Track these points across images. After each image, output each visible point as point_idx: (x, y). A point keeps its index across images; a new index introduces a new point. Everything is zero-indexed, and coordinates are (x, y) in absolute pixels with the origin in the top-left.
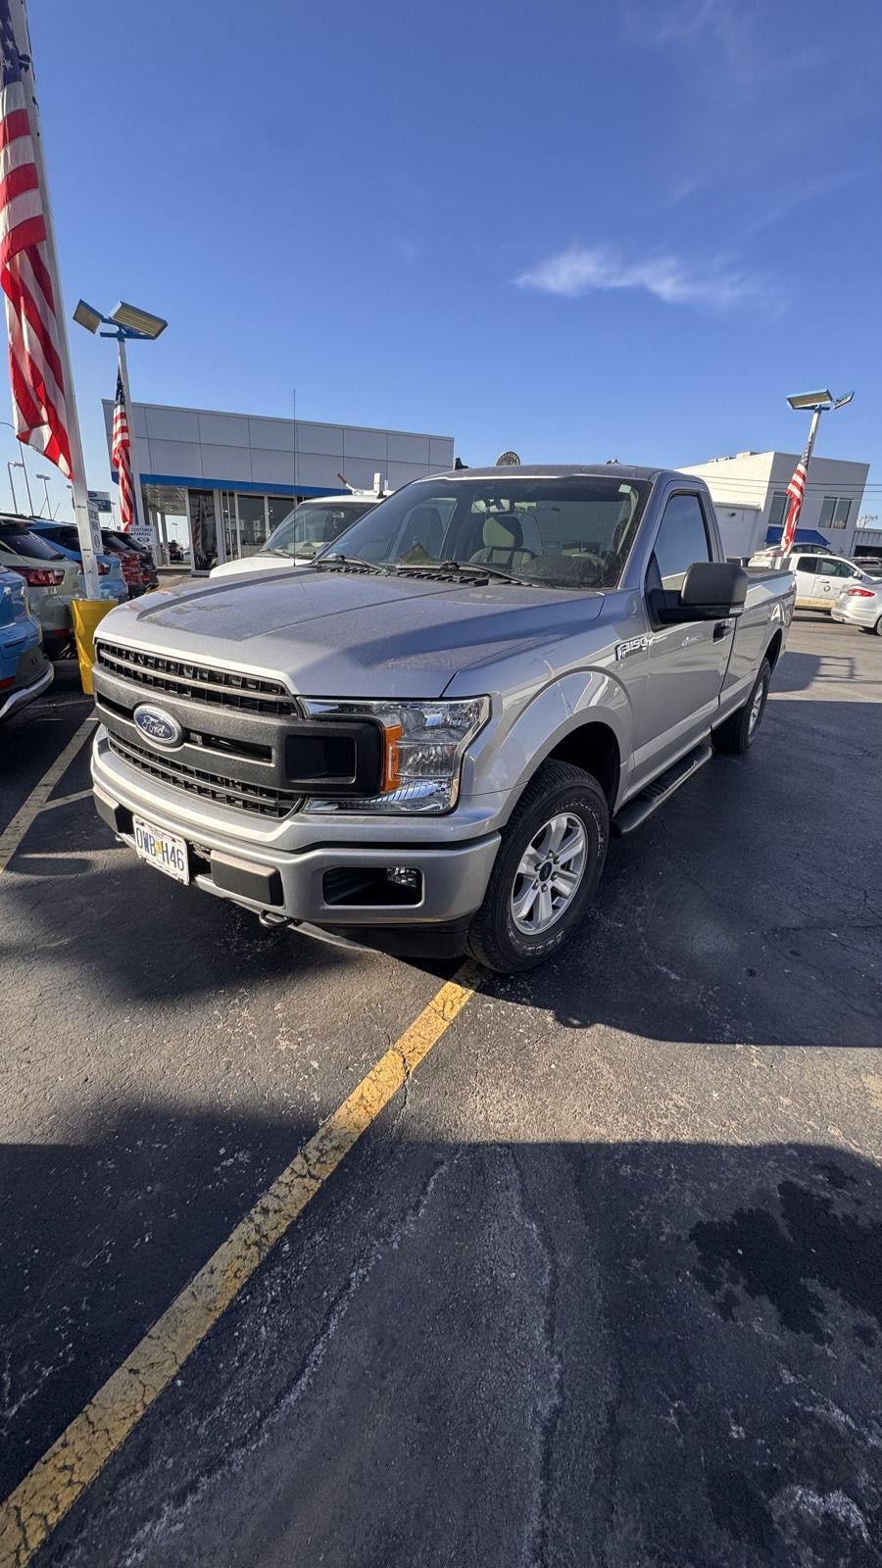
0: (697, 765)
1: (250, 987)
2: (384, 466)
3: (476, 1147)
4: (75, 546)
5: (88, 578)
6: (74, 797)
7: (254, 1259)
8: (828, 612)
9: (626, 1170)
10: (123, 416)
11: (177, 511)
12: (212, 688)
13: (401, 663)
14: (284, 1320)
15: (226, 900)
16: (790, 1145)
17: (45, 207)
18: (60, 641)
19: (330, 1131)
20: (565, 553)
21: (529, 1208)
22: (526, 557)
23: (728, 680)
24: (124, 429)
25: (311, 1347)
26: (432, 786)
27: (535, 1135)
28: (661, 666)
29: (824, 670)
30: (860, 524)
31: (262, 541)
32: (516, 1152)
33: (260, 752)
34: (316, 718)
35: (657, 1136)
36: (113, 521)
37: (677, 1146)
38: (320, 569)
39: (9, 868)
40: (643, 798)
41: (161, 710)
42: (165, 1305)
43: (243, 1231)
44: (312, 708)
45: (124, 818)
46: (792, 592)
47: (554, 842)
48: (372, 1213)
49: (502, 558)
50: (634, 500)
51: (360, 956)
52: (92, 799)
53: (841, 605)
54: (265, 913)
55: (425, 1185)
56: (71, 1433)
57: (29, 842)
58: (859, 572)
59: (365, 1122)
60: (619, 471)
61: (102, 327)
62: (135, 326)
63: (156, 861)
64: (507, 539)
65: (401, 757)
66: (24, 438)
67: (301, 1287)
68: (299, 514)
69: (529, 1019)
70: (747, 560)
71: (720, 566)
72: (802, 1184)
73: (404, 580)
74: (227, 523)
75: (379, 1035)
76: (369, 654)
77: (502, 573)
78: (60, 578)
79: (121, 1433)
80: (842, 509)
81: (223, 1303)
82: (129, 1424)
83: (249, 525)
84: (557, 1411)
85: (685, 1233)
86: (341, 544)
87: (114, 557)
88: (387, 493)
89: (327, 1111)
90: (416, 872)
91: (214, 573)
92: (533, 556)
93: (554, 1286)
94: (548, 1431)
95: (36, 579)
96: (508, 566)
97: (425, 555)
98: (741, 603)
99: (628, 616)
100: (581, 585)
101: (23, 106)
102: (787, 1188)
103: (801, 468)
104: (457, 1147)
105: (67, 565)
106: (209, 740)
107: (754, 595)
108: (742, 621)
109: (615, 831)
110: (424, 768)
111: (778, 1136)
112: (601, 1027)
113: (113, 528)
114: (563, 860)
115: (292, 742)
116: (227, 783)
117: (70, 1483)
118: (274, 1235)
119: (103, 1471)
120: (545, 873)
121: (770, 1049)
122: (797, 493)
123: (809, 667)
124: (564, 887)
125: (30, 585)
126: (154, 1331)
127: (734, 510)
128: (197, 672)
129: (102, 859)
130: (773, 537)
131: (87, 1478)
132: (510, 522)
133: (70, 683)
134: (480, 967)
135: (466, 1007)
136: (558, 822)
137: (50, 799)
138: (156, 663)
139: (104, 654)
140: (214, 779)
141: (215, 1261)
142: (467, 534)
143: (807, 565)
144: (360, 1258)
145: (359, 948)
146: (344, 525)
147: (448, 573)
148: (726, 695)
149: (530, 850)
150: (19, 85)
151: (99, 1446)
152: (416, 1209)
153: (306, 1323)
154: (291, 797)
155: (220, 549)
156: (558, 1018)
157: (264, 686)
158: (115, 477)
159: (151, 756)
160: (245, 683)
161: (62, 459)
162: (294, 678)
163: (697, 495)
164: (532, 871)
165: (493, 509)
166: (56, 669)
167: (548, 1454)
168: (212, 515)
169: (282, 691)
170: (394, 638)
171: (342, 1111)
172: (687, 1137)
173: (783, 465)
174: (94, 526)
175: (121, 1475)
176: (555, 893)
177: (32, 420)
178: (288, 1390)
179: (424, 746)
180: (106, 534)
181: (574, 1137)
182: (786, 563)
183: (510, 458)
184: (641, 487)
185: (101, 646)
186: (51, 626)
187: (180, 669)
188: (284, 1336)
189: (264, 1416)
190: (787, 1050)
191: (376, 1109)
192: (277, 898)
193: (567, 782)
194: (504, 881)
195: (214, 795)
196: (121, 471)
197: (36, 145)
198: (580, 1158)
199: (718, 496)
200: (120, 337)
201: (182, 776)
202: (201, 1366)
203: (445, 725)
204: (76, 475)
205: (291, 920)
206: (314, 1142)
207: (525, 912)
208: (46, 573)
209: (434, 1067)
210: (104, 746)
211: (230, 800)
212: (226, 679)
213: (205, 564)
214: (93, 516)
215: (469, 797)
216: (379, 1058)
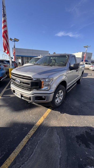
0: (75, 85)
1: (27, 109)
2: (41, 54)
3: (52, 127)
4: (9, 63)
5: (11, 66)
6: (9, 89)
7: (28, 140)
8: (88, 68)
9: (68, 130)
10: (14, 49)
11: (20, 59)
12: (24, 77)
13: (44, 74)
14: (31, 147)
15: (25, 100)
16: (86, 127)
17: (7, 29)
18: (7, 73)
19: (36, 125)
20: (60, 63)
21: (58, 134)
22: (56, 63)
23: (78, 76)
24: (14, 51)
25: (34, 150)
26: (47, 87)
27: (58, 126)
28: (71, 74)
29: (88, 75)
30: (92, 59)
31: (29, 62)
32: (56, 128)
33: (29, 84)
34: (34, 80)
35: (71, 126)
36: (13, 60)
37: (74, 127)
38: (35, 65)
39: (2, 97)
40: (69, 89)
41: (18, 80)
42: (18, 145)
43: (26, 137)
44: (34, 79)
45: (14, 91)
46: (85, 66)
47: (60, 93)
48: (40, 134)
49: (54, 63)
50: (68, 57)
51: (39, 106)
52: (11, 89)
53: (90, 68)
54: (29, 101)
55: (46, 131)
56: (7, 160)
57: (4, 94)
58: (92, 64)
59: (40, 124)
60: (66, 54)
61: (12, 40)
62: (16, 40)
63: (17, 96)
64: (54, 61)
65: (43, 84)
66: (4, 52)
67: (33, 143)
68: (33, 59)
69: (57, 113)
70: (80, 63)
71: (77, 64)
72: (88, 131)
73: (44, 66)
74: (25, 60)
75: (41, 115)
76: (40, 74)
77: (54, 65)
78: (8, 66)
79: (13, 160)
80: (90, 58)
81: (24, 145)
82: (14, 159)
83: (27, 60)
84: (61, 157)
85: (75, 137)
86: (37, 62)
87: (13, 64)
88: (42, 57)
89: (36, 123)
90: (45, 97)
91: (24, 65)
92: (57, 63)
93: (60, 143)
94: (60, 159)
95: (5, 66)
96: (55, 64)
97: (46, 63)
98: (79, 68)
99: (67, 69)
100: (62, 66)
101: (5, 19)
102: (86, 131)
103: (85, 53)
104: (50, 127)
105: (8, 65)
106: (23, 83)
107: (81, 67)
108: (79, 70)
109: (66, 92)
110: (46, 86)
111: (85, 126)
112: (65, 114)
113: (13, 61)
114: (61, 95)
115: (32, 83)
116: (25, 87)
117: (7, 166)
118: (30, 137)
119: (11, 165)
120: (59, 97)
121: (84, 116)
122: (85, 56)
123: (87, 74)
124: (61, 98)
125: (5, 67)
126: (17, 148)
127: (78, 58)
128: (22, 76)
129: (11, 96)
130: (82, 61)
131: (9, 165)
132: (55, 60)
133: (8, 77)
134: (52, 107)
135: (50, 112)
136: (60, 91)
137: (6, 89)
138: (18, 75)
139: (12, 74)
140: (24, 87)
141: (23, 140)
142: (50, 61)
143: (86, 64)
144: (39, 140)
145: (39, 105)
146: (37, 60)
147: (48, 65)
148: (78, 78)
149: (57, 94)
150: (5, 17)
151: (10, 162)
152: (45, 134)
153: (33, 147)
154: (32, 89)
155: (24, 63)
156: (61, 113)
157: (29, 77)
158: (13, 55)
159: (17, 85)
160: (27, 77)
161: (8, 54)
162: (32, 76)
163: (74, 56)
164: (57, 96)
165: (53, 58)
166: (7, 76)
167: (60, 162)
168: (23, 59)
169: (31, 78)
170: (43, 72)
171: (37, 123)
172: (75, 126)
173: (83, 53)
174: (11, 61)
175: (13, 165)
176: (60, 99)
177: (5, 50)
178: (31, 155)
179: (46, 83)
180: (12, 61)
181: (63, 126)
182: (84, 63)
183: (55, 53)
184: (68, 56)
185: (12, 73)
186: (7, 71)
187: (20, 75)
188: (31, 149)
189: (28, 158)
190: (85, 116)
191: (41, 123)
192: (30, 100)
193: (61, 87)
194: (54, 98)
195: (24, 89)
196: (14, 55)
197: (6, 23)
198: (63, 128)
199: (76, 57)
200: (14, 41)
201: (20, 87)
202: (21, 152)
203: (48, 81)
204: (10, 55)
205: (32, 102)
206: (34, 127)
207: (57, 101)
208: (6, 65)
209: (47, 118)
210: (12, 84)
211: (25, 89)
212: (25, 76)
213: (23, 64)
214: (11, 60)
215: (51, 89)
216: (41, 117)
